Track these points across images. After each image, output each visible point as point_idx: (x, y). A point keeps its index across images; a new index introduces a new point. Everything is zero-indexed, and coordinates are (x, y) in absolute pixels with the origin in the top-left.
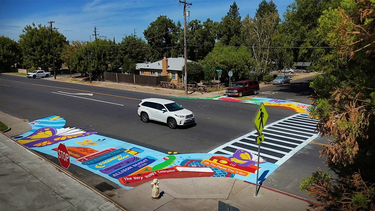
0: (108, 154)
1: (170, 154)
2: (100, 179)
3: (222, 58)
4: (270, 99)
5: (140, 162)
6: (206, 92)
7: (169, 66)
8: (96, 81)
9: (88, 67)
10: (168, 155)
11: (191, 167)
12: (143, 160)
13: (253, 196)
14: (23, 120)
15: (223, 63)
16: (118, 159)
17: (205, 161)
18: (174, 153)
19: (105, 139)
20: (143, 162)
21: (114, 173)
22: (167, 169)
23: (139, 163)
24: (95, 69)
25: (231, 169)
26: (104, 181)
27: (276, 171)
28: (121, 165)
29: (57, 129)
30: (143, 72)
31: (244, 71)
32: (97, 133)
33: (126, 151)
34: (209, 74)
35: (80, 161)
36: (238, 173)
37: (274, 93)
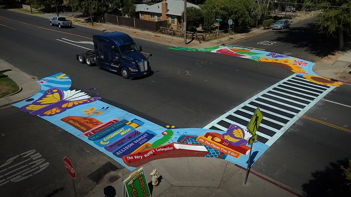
0: (111, 127)
1: (168, 128)
2: (105, 158)
3: (223, 4)
4: (268, 53)
5: (140, 137)
6: (205, 40)
7: (168, 10)
8: (98, 22)
9: (89, 9)
10: (166, 129)
11: (187, 144)
12: (144, 134)
13: (242, 184)
14: (32, 77)
15: (224, 9)
16: (121, 133)
17: (201, 138)
18: (173, 127)
19: (108, 107)
20: (144, 138)
21: (117, 151)
22: (165, 147)
23: (140, 139)
24: (96, 11)
25: (224, 149)
26: (109, 160)
27: (266, 153)
28: (124, 141)
29: (64, 92)
30: (143, 15)
31: (244, 17)
32: (101, 98)
33: (128, 124)
34: (209, 21)
35: (86, 135)
36: (230, 154)
37: (272, 44)
